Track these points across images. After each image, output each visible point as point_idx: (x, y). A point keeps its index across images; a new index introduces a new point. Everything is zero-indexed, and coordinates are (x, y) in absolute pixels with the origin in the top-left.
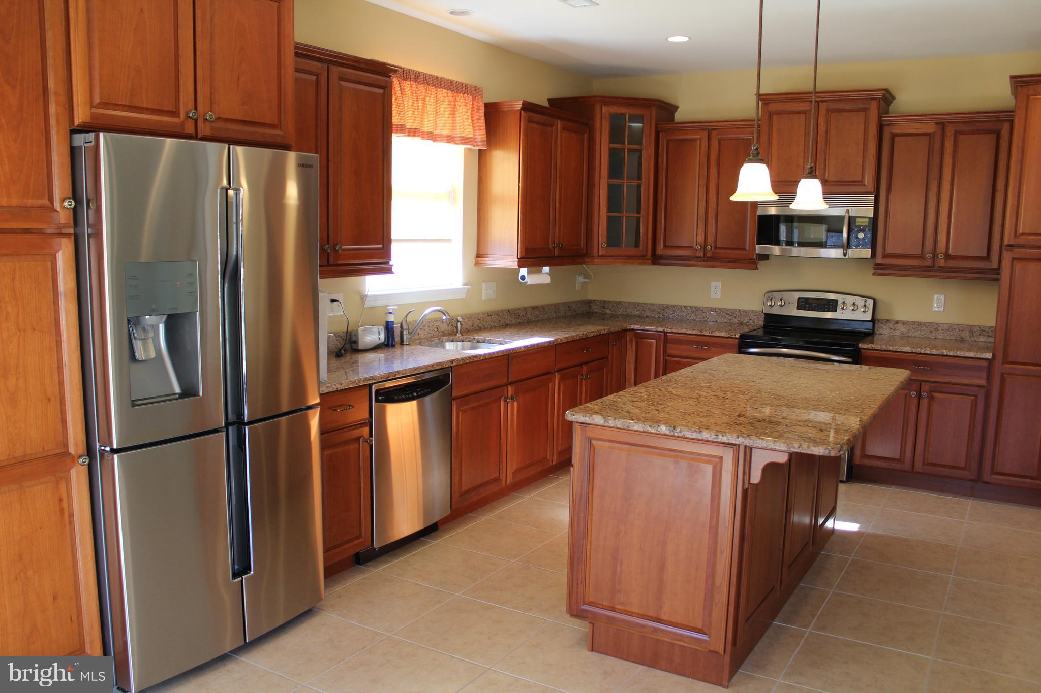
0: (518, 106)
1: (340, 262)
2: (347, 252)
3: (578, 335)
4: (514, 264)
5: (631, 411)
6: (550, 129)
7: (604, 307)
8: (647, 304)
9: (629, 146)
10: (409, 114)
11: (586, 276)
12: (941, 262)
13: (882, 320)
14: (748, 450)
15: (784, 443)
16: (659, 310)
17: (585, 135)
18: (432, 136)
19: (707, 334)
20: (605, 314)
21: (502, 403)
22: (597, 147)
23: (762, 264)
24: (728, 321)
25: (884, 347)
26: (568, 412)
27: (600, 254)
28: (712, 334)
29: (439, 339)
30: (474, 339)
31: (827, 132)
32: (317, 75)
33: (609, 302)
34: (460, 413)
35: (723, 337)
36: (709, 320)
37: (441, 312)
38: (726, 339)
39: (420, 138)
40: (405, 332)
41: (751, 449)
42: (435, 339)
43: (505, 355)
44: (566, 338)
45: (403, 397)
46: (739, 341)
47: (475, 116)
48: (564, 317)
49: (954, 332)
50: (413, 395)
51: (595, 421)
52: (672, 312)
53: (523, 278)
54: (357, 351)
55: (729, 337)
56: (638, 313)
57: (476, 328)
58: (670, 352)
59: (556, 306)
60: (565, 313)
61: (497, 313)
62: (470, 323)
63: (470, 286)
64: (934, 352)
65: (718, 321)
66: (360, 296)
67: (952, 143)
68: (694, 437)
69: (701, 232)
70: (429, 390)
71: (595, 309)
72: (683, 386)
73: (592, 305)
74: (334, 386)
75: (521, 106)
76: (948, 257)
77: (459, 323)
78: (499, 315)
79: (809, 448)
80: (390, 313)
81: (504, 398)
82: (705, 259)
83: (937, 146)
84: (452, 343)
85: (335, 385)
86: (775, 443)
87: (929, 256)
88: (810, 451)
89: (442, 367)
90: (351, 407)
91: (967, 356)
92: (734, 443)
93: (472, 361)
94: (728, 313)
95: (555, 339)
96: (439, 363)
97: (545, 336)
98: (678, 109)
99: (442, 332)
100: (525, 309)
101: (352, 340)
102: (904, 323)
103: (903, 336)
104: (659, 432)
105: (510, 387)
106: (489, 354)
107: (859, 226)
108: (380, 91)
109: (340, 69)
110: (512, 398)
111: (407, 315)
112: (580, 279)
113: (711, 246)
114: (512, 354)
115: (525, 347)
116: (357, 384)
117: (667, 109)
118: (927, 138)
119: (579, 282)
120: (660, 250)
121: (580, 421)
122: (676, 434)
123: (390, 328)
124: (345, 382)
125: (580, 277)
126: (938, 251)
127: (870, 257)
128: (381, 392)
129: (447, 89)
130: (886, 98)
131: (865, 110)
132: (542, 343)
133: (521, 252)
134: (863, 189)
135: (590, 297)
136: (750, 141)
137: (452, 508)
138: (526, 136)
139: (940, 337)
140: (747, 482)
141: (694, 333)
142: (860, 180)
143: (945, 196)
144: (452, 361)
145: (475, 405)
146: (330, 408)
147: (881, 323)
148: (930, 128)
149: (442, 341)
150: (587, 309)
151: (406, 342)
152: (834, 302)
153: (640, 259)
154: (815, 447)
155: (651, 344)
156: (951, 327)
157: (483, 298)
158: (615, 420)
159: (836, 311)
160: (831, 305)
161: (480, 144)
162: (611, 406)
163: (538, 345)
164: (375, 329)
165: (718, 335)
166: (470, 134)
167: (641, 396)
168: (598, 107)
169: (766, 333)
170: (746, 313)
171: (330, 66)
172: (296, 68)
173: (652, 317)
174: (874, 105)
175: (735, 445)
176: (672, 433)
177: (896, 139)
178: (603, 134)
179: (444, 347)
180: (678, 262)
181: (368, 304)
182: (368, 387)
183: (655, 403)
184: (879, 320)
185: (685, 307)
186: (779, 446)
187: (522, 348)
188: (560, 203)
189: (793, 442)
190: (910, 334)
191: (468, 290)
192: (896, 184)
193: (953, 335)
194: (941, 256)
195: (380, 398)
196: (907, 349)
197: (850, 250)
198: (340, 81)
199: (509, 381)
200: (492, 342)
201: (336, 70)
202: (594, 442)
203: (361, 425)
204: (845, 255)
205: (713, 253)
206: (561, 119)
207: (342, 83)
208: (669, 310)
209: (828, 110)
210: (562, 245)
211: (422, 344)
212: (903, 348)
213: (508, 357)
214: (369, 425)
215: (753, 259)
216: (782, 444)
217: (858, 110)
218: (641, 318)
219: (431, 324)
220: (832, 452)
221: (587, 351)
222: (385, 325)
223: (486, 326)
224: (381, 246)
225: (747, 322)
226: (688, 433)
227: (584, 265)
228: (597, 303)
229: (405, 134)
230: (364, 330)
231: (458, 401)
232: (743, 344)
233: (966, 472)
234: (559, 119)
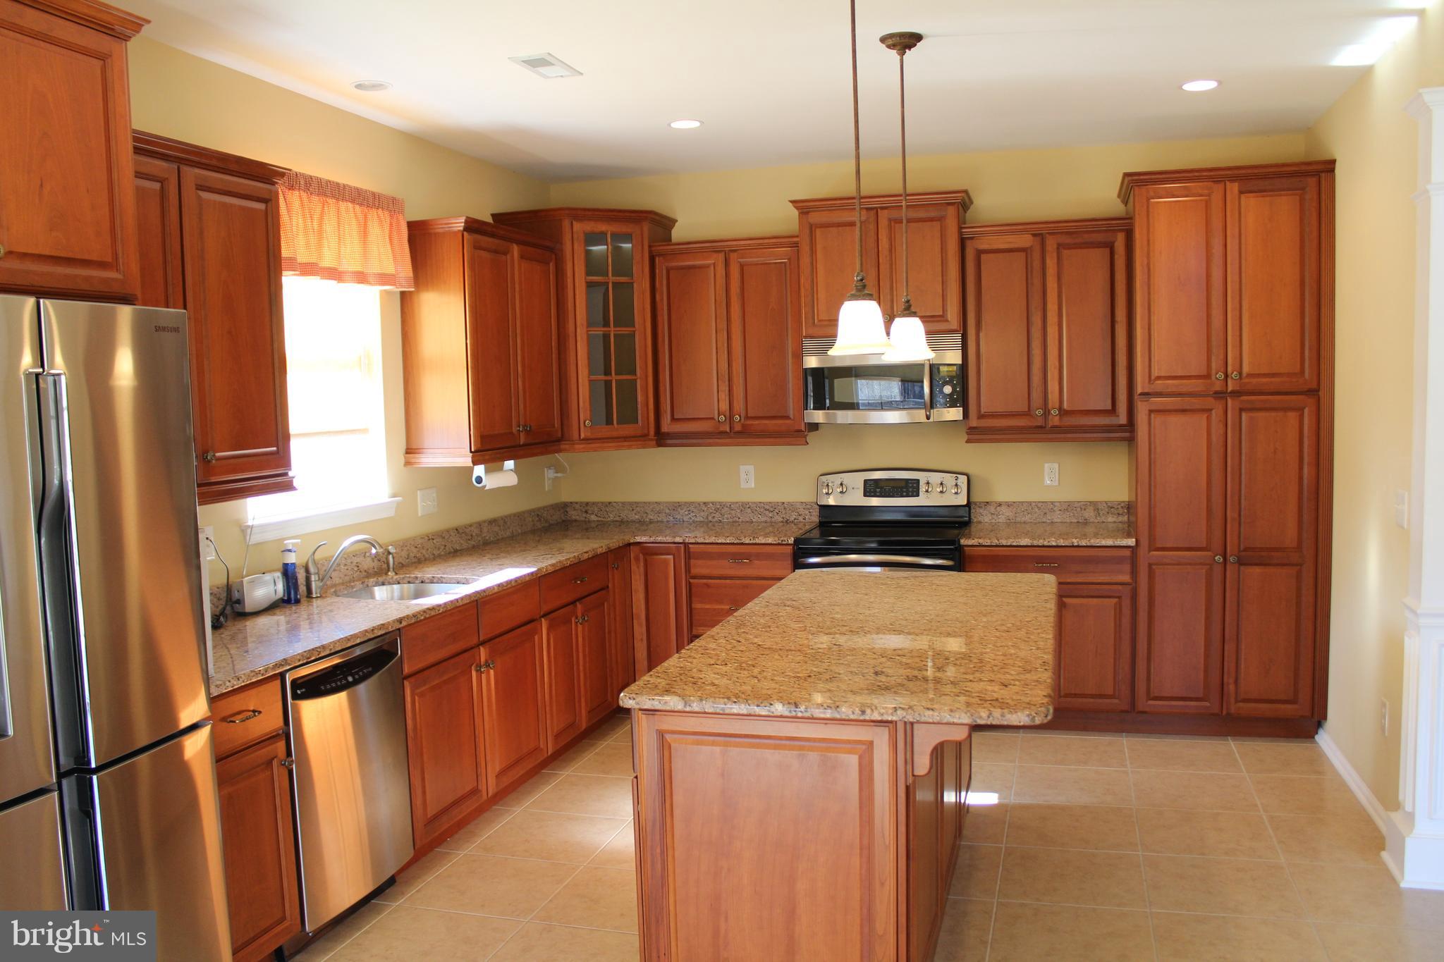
0: (459, 224)
1: (214, 479)
2: (224, 462)
3: (569, 559)
4: (467, 461)
5: (716, 682)
6: (504, 257)
7: (586, 512)
8: (649, 503)
9: (614, 278)
10: (301, 241)
11: (558, 468)
12: (1054, 420)
13: (980, 503)
14: (908, 727)
15: (966, 713)
16: (667, 511)
17: (551, 264)
18: (334, 274)
19: (747, 542)
20: (589, 522)
21: (474, 674)
22: (569, 280)
23: (811, 437)
24: (769, 520)
25: (995, 542)
26: (622, 694)
27: (583, 436)
28: (754, 542)
29: (363, 583)
30: (417, 578)
31: (891, 249)
32: (162, 181)
33: (594, 503)
34: (416, 698)
35: (771, 544)
36: (740, 520)
37: (368, 542)
38: (776, 547)
39: (319, 277)
40: (313, 578)
41: (912, 724)
42: (357, 583)
43: (473, 601)
44: (553, 565)
45: (334, 685)
46: (793, 548)
47: (395, 241)
48: (533, 532)
49: (1075, 512)
50: (348, 681)
51: (669, 706)
52: (686, 513)
53: (479, 480)
54: (244, 615)
55: (779, 544)
56: (637, 517)
57: (413, 561)
58: (694, 571)
59: (519, 516)
60: (534, 525)
61: (441, 535)
62: (404, 554)
63: (400, 498)
64: (1061, 542)
65: (754, 520)
66: (240, 526)
67: (1056, 261)
68: (828, 716)
69: (724, 396)
70: (370, 669)
71: (574, 515)
72: (766, 631)
73: (568, 510)
74: (228, 684)
75: (463, 224)
76: (1063, 413)
77: (391, 556)
78: (444, 538)
79: (1004, 716)
80: (290, 551)
81: (477, 666)
82: (732, 433)
83: (1037, 264)
84: (384, 587)
85: (229, 681)
86: (952, 714)
87: (1039, 412)
88: (1006, 720)
89: (387, 631)
90: (257, 714)
91: (1104, 545)
92: (890, 719)
93: (428, 616)
94: (767, 507)
95: (538, 570)
96: (382, 624)
97: (519, 565)
98: (677, 224)
99: (365, 571)
100: (480, 524)
101: (234, 599)
102: (1009, 505)
103: (1010, 523)
104: (773, 713)
105: (482, 649)
106: (452, 602)
107: (943, 378)
108: (261, 206)
109: (197, 171)
110: (488, 666)
111: (314, 553)
112: (550, 474)
113: (740, 416)
114: (482, 598)
115: (499, 585)
116: (263, 675)
117: (661, 224)
118: (1023, 255)
119: (549, 479)
120: (667, 426)
121: (645, 707)
122: (800, 714)
123: (290, 574)
124: (244, 674)
125: (550, 471)
126: (1050, 406)
127: (962, 419)
128: (299, 682)
129: (353, 201)
130: (962, 202)
131: (940, 219)
132: (521, 577)
133: (475, 442)
134: (943, 326)
135: (565, 498)
136: (785, 266)
137: (416, 848)
138: (472, 268)
139: (1059, 521)
140: (911, 774)
141: (728, 542)
142: (941, 314)
143: (1052, 331)
144: (400, 621)
145: (436, 682)
146: (224, 719)
147: (979, 507)
148: (1025, 240)
149: (368, 586)
150: (562, 515)
151: (316, 593)
152: (914, 483)
153: (640, 439)
154: (1012, 714)
155: (666, 562)
156: (1069, 506)
157: (420, 515)
158: (701, 700)
159: (918, 495)
160: (910, 488)
161: (404, 283)
162: (682, 677)
163: (516, 580)
164: (268, 577)
165: (763, 542)
166: (390, 269)
167: (717, 655)
168: (566, 223)
169: (823, 534)
170: (791, 506)
171: (181, 166)
172: (136, 172)
173: (658, 522)
174: (951, 211)
175: (891, 722)
176: (794, 714)
177: (983, 257)
178: (576, 262)
179: (373, 597)
180: (694, 441)
181: (255, 538)
182: (279, 677)
183: (744, 665)
184: (975, 503)
185: (705, 503)
186: (959, 718)
187: (496, 588)
188: (523, 366)
189: (978, 710)
190: (1018, 519)
191: (398, 504)
192: (986, 317)
193: (1074, 516)
194: (1054, 412)
195: (299, 692)
196: (1025, 541)
197: (935, 410)
198: (198, 191)
199: (481, 640)
200: (444, 580)
201: (191, 174)
202: (668, 737)
203: (272, 738)
204: (928, 418)
205: (743, 426)
206: (519, 243)
207: (202, 194)
208: (682, 509)
209: (890, 220)
210: (530, 427)
211: (338, 593)
212: (1020, 540)
213: (477, 605)
214: (284, 738)
215: (801, 431)
216: (963, 715)
217: (931, 220)
218: (642, 525)
219: (349, 561)
220: (1036, 718)
221: (581, 581)
222: (282, 570)
223: (427, 556)
224: (275, 449)
225: (795, 519)
226: (817, 710)
227: (556, 454)
228: (577, 506)
229: (298, 273)
230: (252, 582)
231: (412, 679)
232: (799, 555)
233: (1116, 701)
234: (515, 243)
